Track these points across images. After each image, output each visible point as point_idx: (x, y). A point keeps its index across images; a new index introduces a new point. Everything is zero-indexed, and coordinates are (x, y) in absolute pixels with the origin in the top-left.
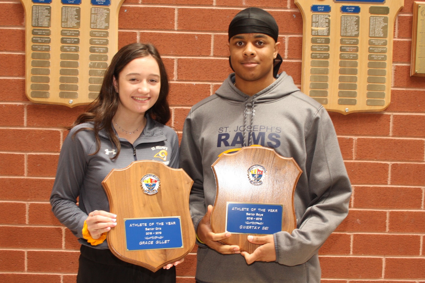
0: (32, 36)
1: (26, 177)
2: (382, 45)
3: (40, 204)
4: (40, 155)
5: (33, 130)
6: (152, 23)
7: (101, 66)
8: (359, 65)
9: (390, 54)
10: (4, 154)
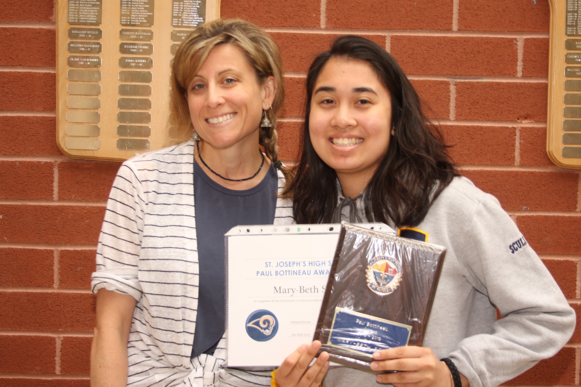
0: (69, 40)
1: (56, 291)
3: (82, 338)
4: (82, 250)
5: (69, 206)
6: (281, 15)
10: (16, 249)
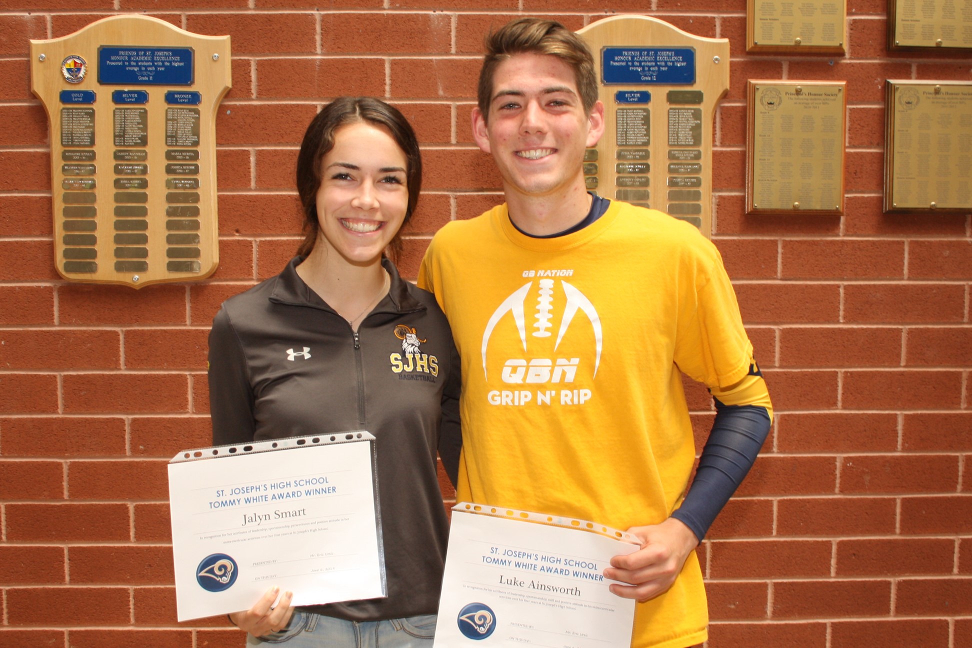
0: (63, 163)
1: (61, 416)
2: (692, 158)
3: (88, 462)
4: (84, 375)
5: (70, 331)
6: (277, 132)
7: (188, 213)
8: (651, 195)
9: (706, 175)
10: (20, 375)
